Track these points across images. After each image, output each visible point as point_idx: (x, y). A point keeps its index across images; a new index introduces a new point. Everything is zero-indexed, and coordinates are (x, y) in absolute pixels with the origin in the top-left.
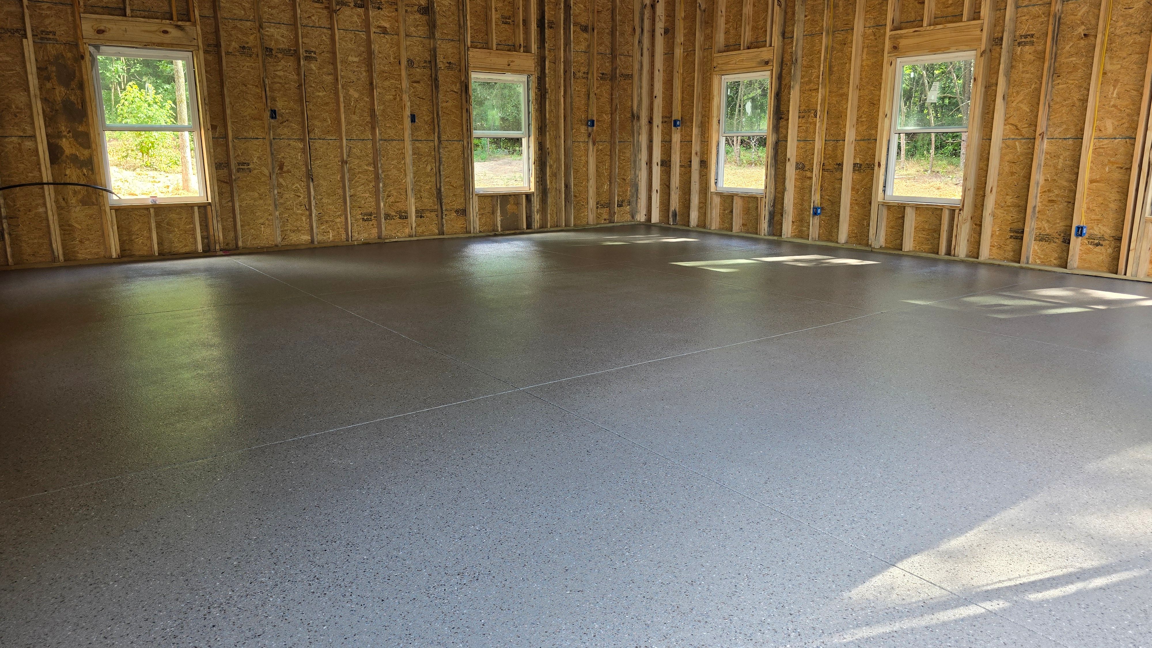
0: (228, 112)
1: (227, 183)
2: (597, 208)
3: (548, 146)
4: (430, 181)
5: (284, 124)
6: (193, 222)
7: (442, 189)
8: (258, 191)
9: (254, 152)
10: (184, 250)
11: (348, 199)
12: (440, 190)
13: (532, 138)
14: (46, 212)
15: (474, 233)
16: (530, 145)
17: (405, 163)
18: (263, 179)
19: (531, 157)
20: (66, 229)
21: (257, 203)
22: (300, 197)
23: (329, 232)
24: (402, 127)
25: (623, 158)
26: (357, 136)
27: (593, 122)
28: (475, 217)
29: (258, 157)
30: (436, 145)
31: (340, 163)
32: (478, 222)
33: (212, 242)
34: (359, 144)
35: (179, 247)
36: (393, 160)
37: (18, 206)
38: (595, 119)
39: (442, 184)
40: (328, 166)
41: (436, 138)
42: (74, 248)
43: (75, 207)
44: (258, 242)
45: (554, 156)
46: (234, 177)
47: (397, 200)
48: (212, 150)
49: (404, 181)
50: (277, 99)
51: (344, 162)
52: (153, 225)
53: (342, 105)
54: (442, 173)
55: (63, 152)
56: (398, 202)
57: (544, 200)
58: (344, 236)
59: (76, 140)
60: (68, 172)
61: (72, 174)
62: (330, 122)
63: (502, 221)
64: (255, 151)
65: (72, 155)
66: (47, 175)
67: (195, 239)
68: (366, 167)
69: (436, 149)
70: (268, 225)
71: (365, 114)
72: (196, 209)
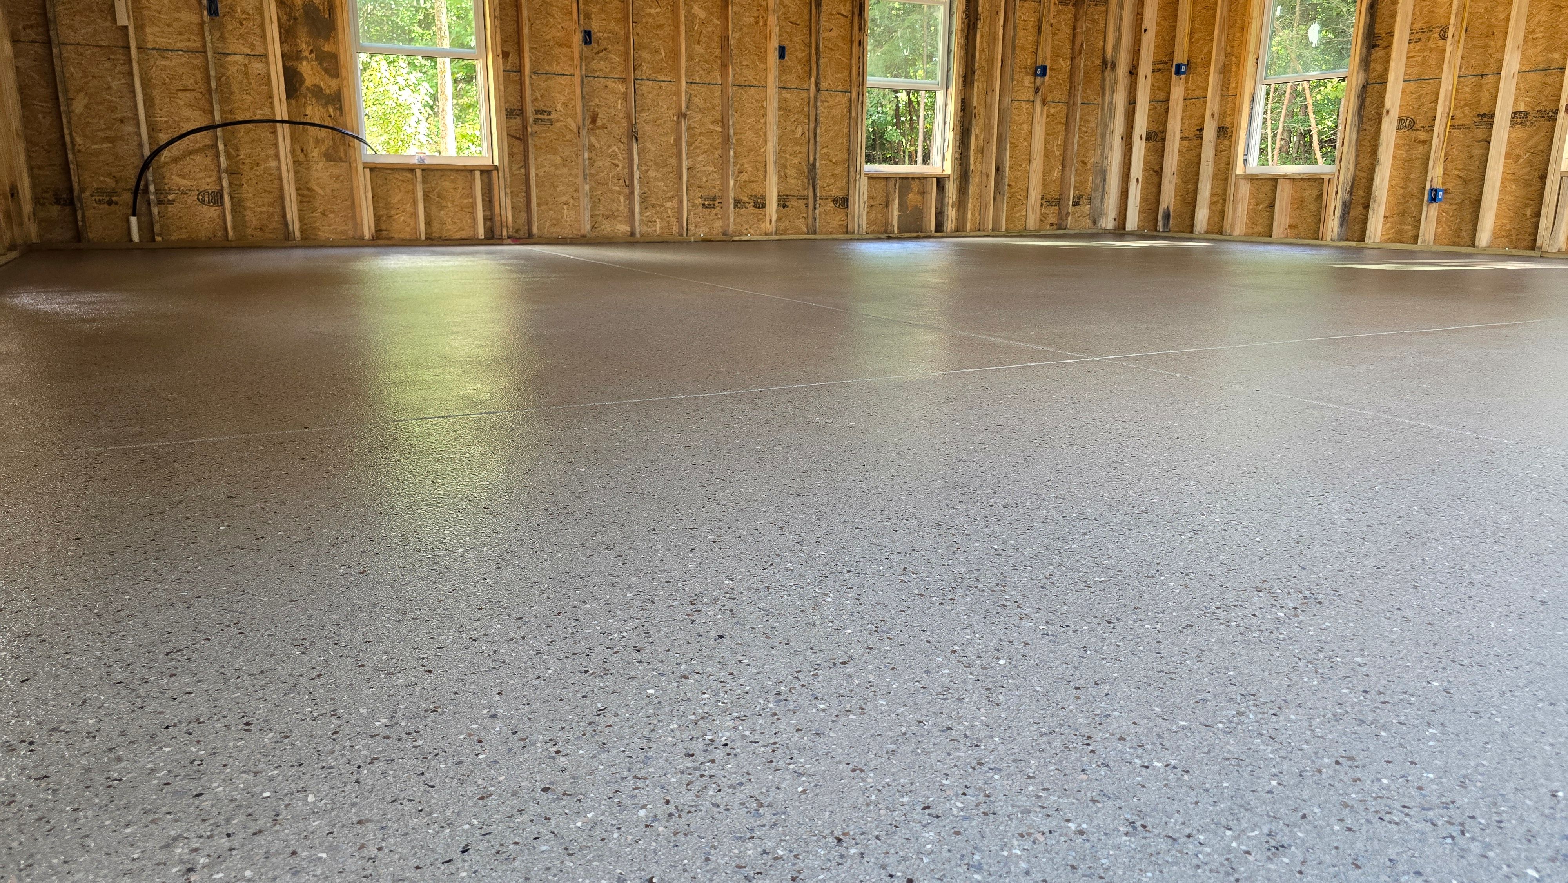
0: (526, 30)
1: (519, 139)
2: (1042, 205)
3: (975, 104)
4: (800, 152)
5: (601, 54)
6: (471, 195)
7: (818, 164)
8: (561, 154)
9: (558, 95)
10: (458, 236)
11: (685, 171)
12: (814, 165)
13: (952, 90)
14: (279, 168)
15: (858, 233)
16: (949, 102)
17: (765, 123)
18: (568, 137)
19: (948, 120)
20: (305, 194)
21: (558, 172)
22: (617, 166)
23: (655, 221)
24: (764, 67)
25: (1084, 129)
26: (701, 77)
27: (1044, 68)
28: (862, 209)
29: (563, 103)
30: (812, 94)
31: (675, 118)
32: (865, 217)
33: (498, 224)
34: (702, 90)
35: (451, 230)
36: (749, 116)
37: (242, 156)
38: (1048, 64)
39: (817, 156)
40: (658, 122)
41: (813, 86)
42: (315, 222)
43: (317, 163)
44: (559, 230)
45: (981, 121)
46: (529, 130)
47: (752, 179)
48: (502, 88)
49: (763, 150)
50: (593, 16)
51: (681, 115)
52: (420, 195)
53: (683, 28)
54: (818, 139)
55: (302, 81)
56: (753, 182)
57: (963, 190)
58: (675, 229)
59: (320, 64)
60: (308, 111)
61: (314, 112)
62: (664, 54)
63: (899, 217)
64: (559, 93)
65: (315, 86)
66: (281, 111)
67: (474, 220)
68: (711, 126)
69: (812, 103)
70: (574, 205)
71: (714, 45)
72: (478, 173)
